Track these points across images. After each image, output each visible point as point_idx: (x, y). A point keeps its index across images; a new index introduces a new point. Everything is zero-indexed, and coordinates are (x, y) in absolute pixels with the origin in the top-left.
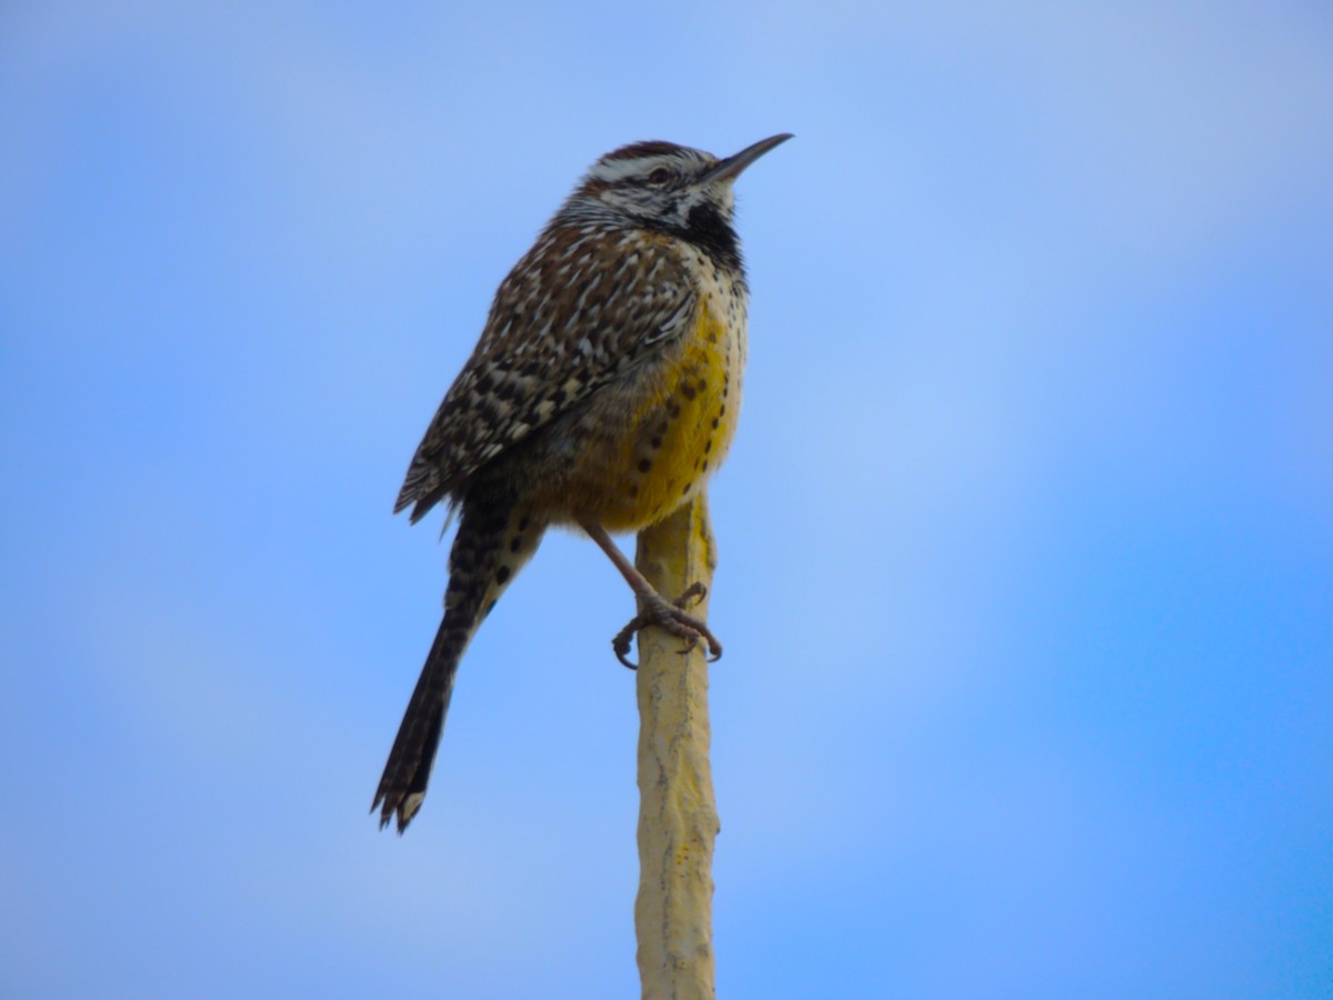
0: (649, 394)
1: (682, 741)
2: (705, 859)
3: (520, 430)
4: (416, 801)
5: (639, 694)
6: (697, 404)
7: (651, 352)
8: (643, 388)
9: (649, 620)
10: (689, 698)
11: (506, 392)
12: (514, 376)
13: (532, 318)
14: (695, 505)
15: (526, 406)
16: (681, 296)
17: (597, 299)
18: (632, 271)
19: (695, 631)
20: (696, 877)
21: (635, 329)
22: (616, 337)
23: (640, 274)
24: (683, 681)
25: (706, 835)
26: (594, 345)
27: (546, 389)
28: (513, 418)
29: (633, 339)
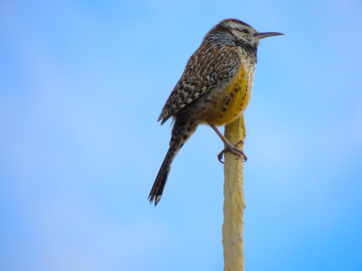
0: (225, 91)
1: (236, 183)
2: (241, 215)
3: (190, 100)
4: (159, 198)
5: (224, 170)
6: (239, 93)
7: (226, 79)
8: (224, 89)
9: (227, 150)
10: (238, 172)
11: (187, 90)
12: (189, 86)
13: (195, 70)
14: (241, 119)
15: (192, 94)
16: (235, 64)
17: (212, 65)
18: (222, 58)
19: (240, 153)
20: (239, 220)
21: (222, 73)
22: (217, 75)
23: (224, 58)
24: (236, 167)
25: (242, 209)
26: (211, 77)
27: (197, 89)
28: (188, 97)
29: (221, 76)
